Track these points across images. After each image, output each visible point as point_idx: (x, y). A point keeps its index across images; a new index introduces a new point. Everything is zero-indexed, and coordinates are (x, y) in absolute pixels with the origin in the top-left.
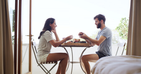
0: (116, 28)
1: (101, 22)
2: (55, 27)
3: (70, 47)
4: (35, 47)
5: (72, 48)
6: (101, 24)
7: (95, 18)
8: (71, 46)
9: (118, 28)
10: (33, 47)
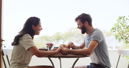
0: (111, 29)
1: (85, 24)
2: (40, 31)
3: (58, 59)
4: (7, 56)
5: (60, 60)
6: (86, 26)
7: (77, 20)
8: (59, 57)
9: (113, 29)
10: (3, 58)
